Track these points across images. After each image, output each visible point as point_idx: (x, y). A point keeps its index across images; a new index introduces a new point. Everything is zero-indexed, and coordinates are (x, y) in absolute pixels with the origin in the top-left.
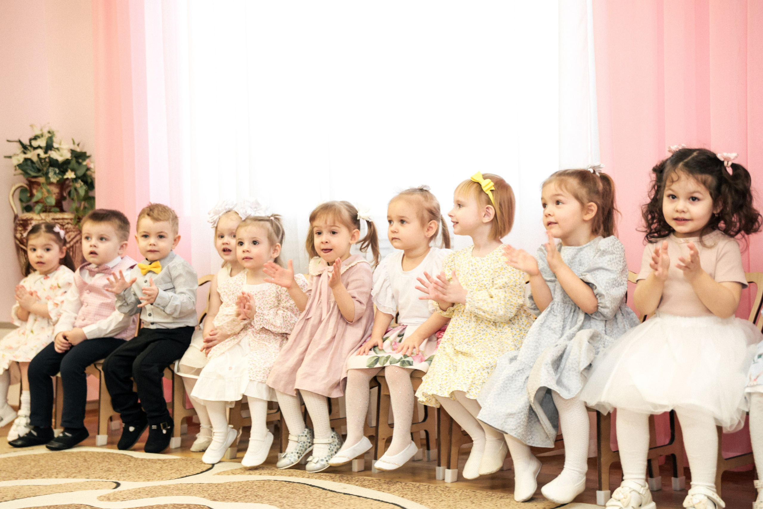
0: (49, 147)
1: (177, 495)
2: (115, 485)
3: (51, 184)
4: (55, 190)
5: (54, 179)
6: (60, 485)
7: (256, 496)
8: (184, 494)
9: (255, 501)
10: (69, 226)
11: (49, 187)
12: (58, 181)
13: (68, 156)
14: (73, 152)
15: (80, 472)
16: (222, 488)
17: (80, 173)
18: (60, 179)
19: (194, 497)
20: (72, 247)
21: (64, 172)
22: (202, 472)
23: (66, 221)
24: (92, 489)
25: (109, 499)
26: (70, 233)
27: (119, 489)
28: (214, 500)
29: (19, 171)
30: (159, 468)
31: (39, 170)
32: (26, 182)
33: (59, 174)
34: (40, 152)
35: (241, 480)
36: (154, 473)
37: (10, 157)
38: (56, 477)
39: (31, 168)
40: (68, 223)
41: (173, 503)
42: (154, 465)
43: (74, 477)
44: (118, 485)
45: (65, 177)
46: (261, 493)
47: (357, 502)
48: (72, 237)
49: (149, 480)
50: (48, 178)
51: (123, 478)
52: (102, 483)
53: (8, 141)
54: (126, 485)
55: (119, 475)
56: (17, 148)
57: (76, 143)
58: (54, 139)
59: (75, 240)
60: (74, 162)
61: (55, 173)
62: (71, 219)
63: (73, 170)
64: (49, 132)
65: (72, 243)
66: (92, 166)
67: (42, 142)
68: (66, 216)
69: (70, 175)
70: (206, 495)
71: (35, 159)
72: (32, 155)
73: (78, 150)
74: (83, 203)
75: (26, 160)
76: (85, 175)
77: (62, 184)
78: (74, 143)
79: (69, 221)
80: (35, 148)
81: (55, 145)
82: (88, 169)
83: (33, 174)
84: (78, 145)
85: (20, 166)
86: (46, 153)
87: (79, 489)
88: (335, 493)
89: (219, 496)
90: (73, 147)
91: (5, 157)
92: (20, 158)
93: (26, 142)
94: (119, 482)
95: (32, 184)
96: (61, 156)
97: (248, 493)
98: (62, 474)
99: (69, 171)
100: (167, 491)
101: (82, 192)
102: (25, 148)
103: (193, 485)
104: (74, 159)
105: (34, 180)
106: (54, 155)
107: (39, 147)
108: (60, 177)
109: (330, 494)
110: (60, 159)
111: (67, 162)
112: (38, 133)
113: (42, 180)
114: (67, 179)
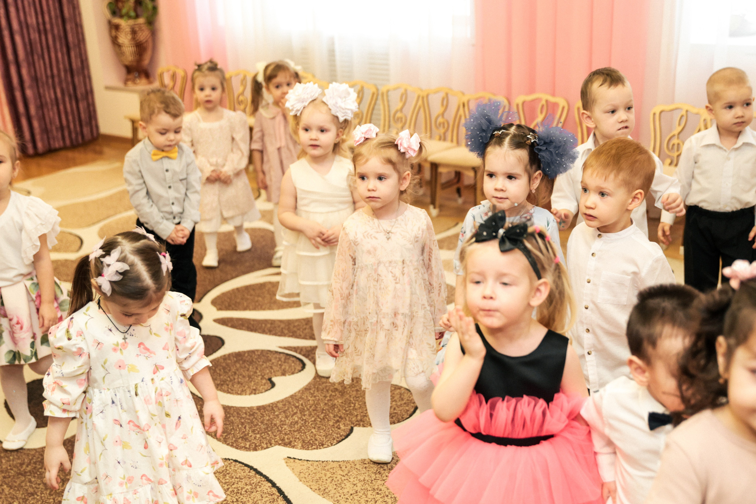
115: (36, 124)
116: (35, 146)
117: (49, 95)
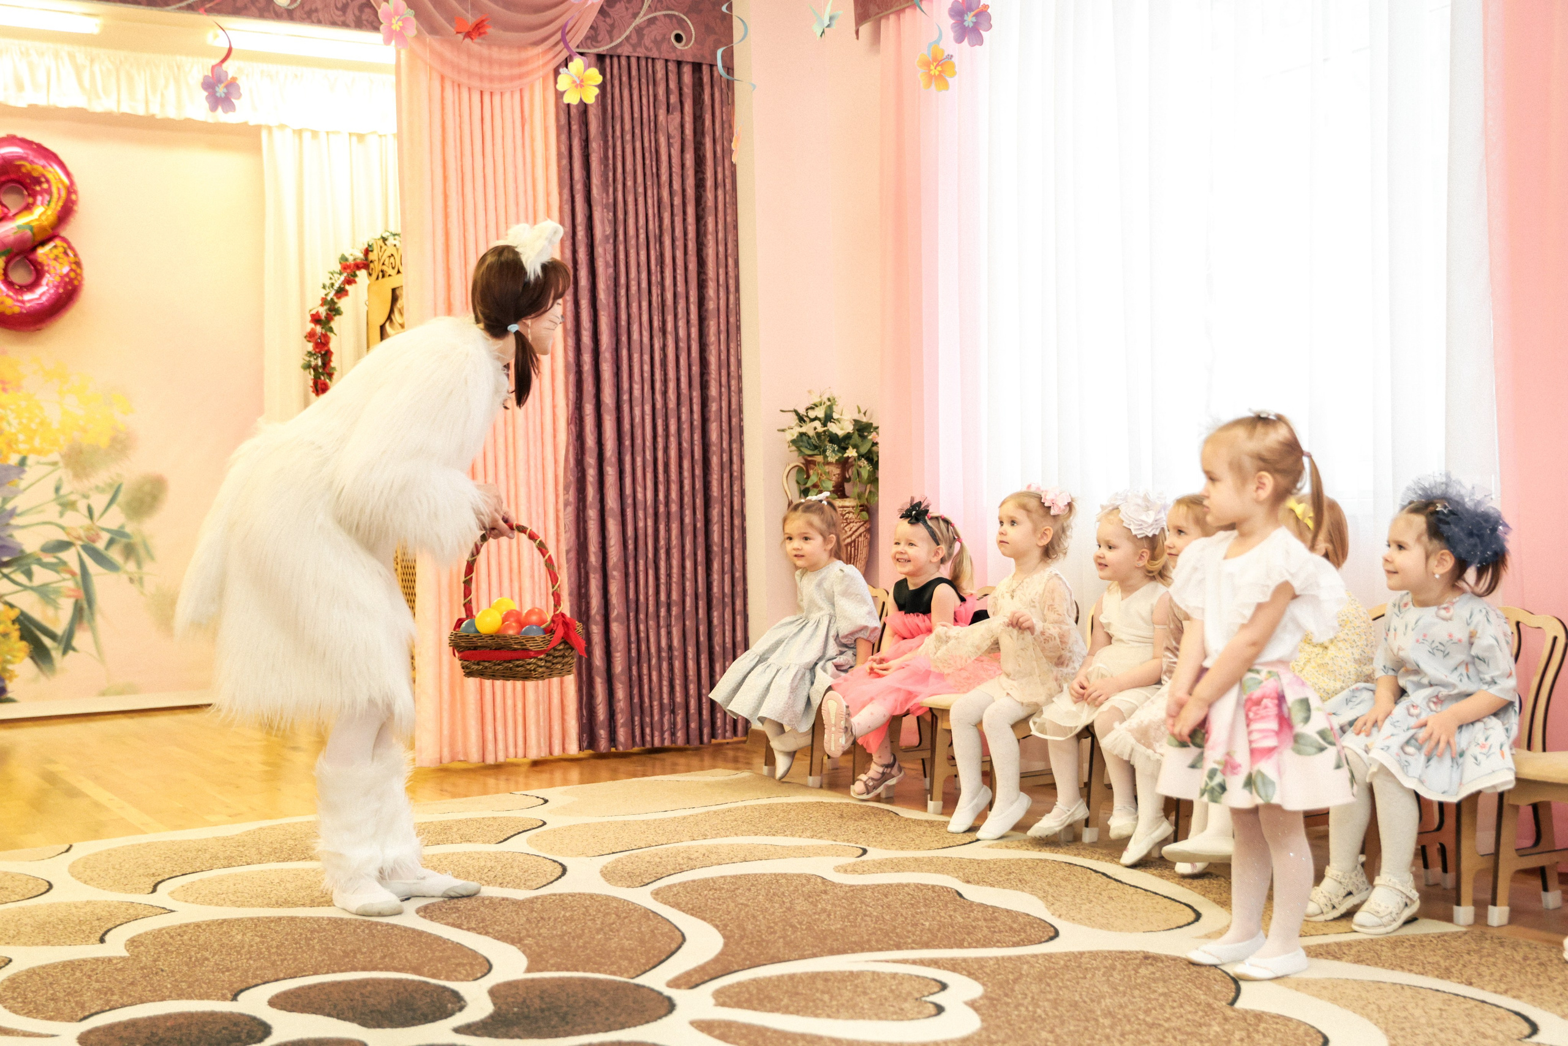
0: (828, 418)
1: (929, 871)
2: (861, 851)
3: (829, 464)
4: (836, 471)
5: (832, 457)
6: (800, 848)
7: (1020, 881)
8: (936, 872)
9: (1016, 888)
10: (851, 515)
11: (827, 468)
12: (837, 460)
13: (849, 428)
14: (856, 422)
15: (829, 830)
16: (984, 867)
17: (864, 449)
18: (840, 458)
19: (945, 876)
20: (854, 541)
21: (844, 449)
22: (970, 843)
23: (847, 510)
24: (832, 855)
25: (846, 871)
26: (852, 525)
27: (863, 858)
28: (968, 882)
29: (794, 448)
30: (921, 833)
31: (816, 447)
32: (803, 461)
33: (838, 451)
34: (817, 424)
35: (1010, 857)
36: (913, 840)
37: (783, 430)
38: (800, 836)
39: (806, 444)
40: (849, 513)
41: (917, 881)
42: (917, 828)
43: (821, 837)
44: (865, 851)
45: (845, 455)
46: (1027, 878)
47: (1141, 899)
48: (854, 529)
49: (902, 849)
50: (826, 457)
51: (875, 843)
52: (847, 848)
53: (782, 411)
54: (875, 854)
55: (871, 839)
56: (793, 420)
57: (863, 411)
58: (835, 408)
59: (857, 533)
60: (856, 435)
61: (834, 451)
62: (853, 507)
63: (855, 447)
64: (829, 400)
65: (854, 537)
66: (878, 440)
67: (820, 413)
68: (847, 502)
69: (851, 453)
70: (961, 874)
71: (811, 433)
72: (809, 428)
73: (864, 420)
74: (869, 486)
75: (802, 434)
76: (870, 451)
77: (844, 464)
78: (859, 412)
79: (851, 509)
80: (812, 420)
81: (835, 416)
82: (875, 444)
83: (810, 453)
84: (865, 414)
85: (794, 442)
86: (824, 425)
87: (817, 854)
88: (1120, 884)
89: (976, 878)
90: (857, 417)
91: (779, 430)
92: (794, 434)
93: (802, 412)
94: (867, 848)
95: (809, 463)
96: (842, 429)
97: (1012, 876)
98: (808, 833)
99: (851, 448)
100: (919, 865)
101: (865, 474)
102: (801, 419)
103: (951, 859)
104: (856, 433)
105: (810, 459)
106: (833, 428)
107: (816, 418)
108: (840, 455)
109: (1114, 884)
110: (841, 433)
111: (848, 436)
112: (816, 400)
113: (819, 459)
114: (848, 458)
115: (620, 693)
116: (612, 739)
117: (655, 639)
